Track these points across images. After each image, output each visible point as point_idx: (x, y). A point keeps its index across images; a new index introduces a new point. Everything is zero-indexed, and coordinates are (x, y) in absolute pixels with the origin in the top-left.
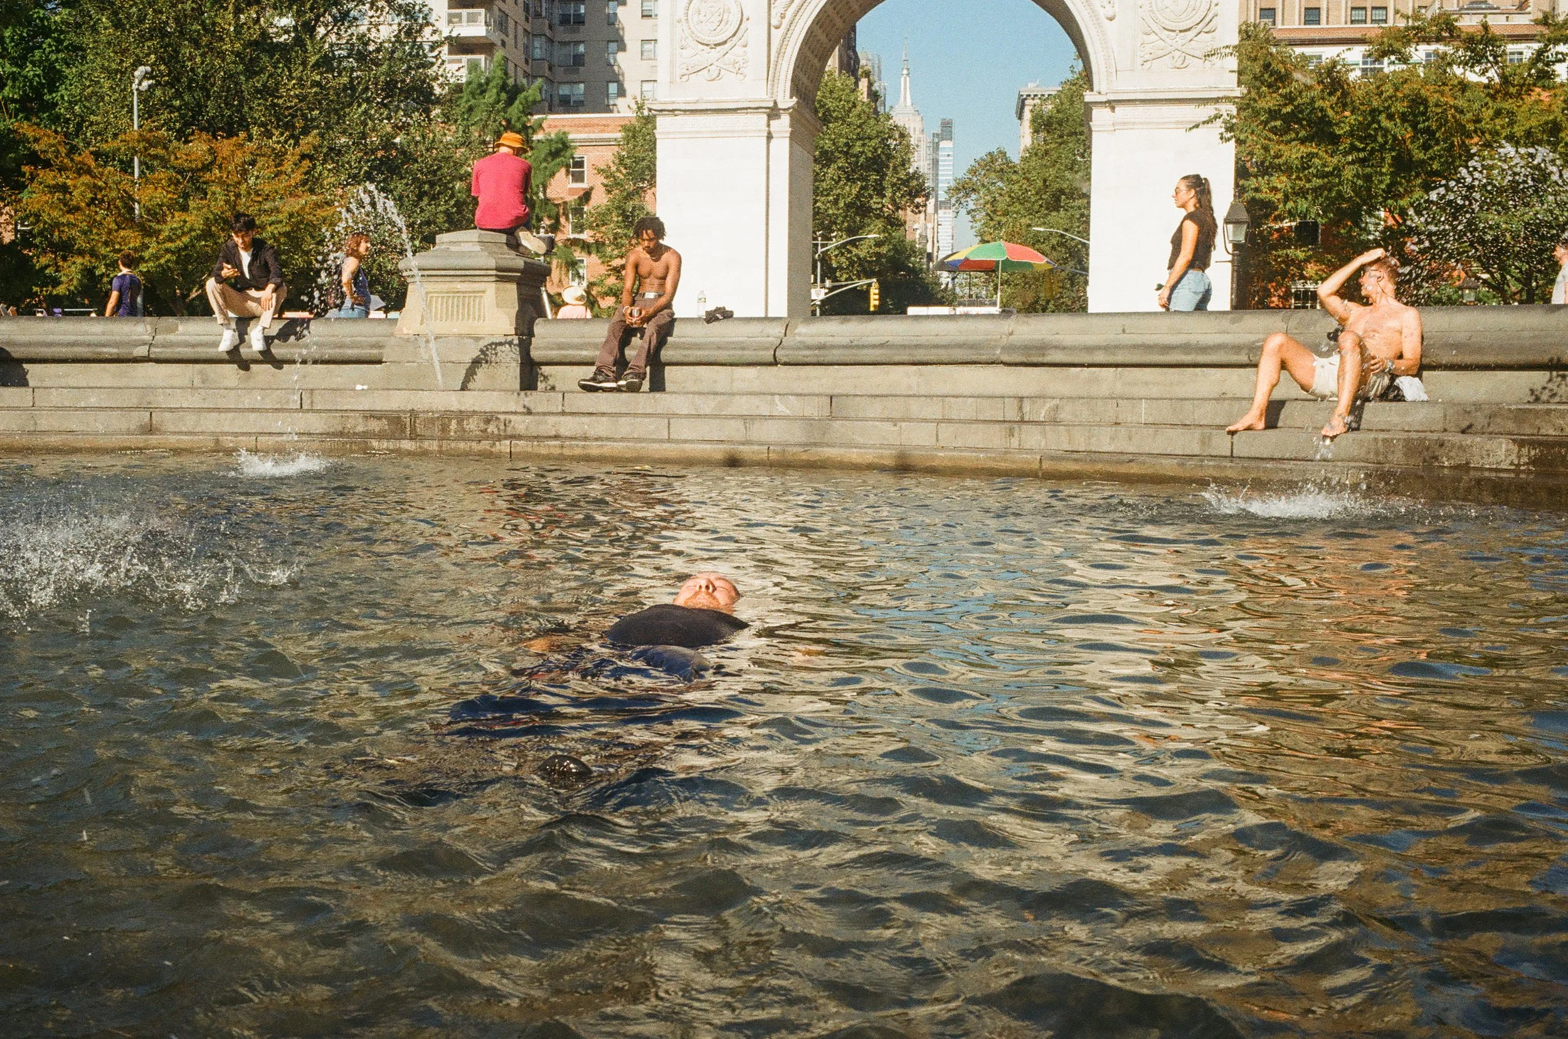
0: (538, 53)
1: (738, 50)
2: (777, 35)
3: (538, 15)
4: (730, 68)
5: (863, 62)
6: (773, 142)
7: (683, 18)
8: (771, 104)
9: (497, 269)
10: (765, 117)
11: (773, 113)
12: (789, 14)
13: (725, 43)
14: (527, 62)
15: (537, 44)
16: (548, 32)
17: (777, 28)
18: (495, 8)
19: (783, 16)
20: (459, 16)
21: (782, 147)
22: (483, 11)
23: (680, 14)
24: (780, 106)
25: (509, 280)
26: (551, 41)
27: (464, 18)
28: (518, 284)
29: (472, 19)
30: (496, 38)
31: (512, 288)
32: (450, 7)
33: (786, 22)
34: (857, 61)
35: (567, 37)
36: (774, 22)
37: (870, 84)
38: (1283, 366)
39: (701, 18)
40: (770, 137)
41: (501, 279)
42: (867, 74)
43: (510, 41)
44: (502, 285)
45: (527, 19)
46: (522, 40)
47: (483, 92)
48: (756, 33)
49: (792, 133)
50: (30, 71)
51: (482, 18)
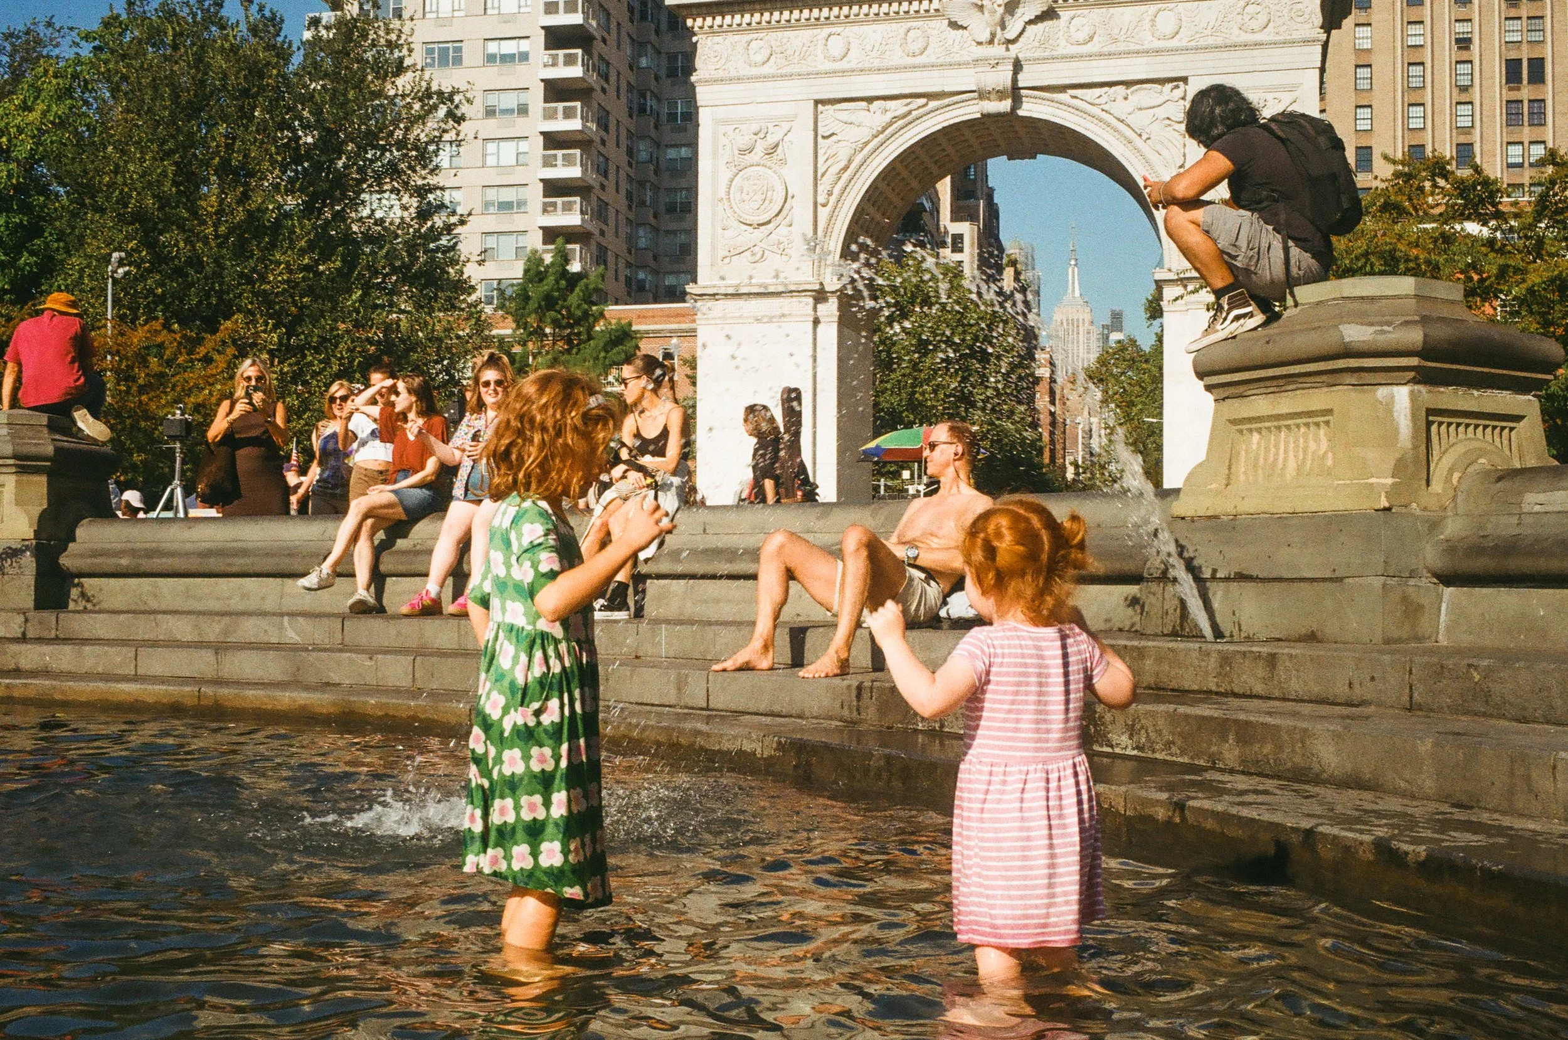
0: (642, 243)
1: (783, 230)
2: (823, 213)
3: (642, 203)
4: (775, 249)
5: (1009, 251)
6: (820, 328)
7: (725, 197)
8: (817, 287)
9: (15, 457)
10: (811, 301)
11: (820, 296)
12: (837, 191)
13: (769, 222)
14: (630, 252)
15: (641, 233)
16: (653, 221)
17: (824, 205)
18: (594, 199)
19: (830, 194)
20: (554, 205)
21: (829, 333)
22: (578, 199)
23: (722, 193)
24: (827, 289)
25: (37, 471)
26: (656, 230)
27: (560, 206)
28: (49, 476)
29: (567, 208)
30: (593, 227)
31: (40, 483)
32: (545, 196)
33: (833, 199)
34: (1001, 250)
35: (673, 226)
36: (821, 199)
37: (1017, 274)
38: (790, 575)
39: (744, 196)
40: (816, 322)
41: (22, 470)
42: (1013, 263)
43: (610, 231)
44: (25, 478)
45: (630, 207)
46: (624, 229)
47: (541, 280)
48: (801, 213)
49: (840, 317)
50: (25, 259)
51: (577, 207)
